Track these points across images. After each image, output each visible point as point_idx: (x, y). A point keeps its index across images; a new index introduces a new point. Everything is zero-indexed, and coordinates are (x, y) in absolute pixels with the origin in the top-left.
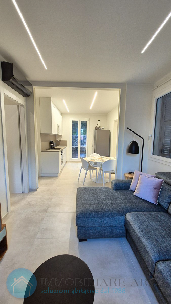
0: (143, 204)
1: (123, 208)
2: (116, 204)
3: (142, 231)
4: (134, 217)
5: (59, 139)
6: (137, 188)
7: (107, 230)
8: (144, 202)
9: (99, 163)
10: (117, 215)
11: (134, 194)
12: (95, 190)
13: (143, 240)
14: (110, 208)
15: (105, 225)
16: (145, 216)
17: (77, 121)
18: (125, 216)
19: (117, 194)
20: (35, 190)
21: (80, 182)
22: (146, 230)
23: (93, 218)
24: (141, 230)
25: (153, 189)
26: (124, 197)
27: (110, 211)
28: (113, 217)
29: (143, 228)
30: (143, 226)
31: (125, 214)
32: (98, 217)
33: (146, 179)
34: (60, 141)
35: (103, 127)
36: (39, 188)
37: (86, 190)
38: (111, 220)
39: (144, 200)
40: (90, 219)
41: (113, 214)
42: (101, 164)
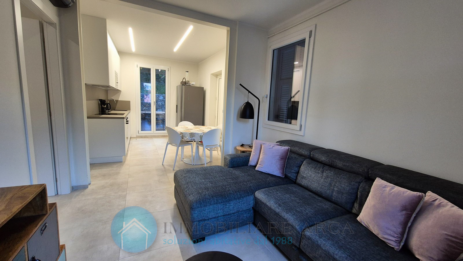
0: (270, 179)
1: (250, 187)
2: (240, 183)
3: (280, 205)
4: (265, 194)
5: (114, 98)
6: (260, 161)
7: (232, 218)
8: (270, 177)
9: (198, 134)
10: (245, 196)
11: (256, 169)
12: (205, 170)
13: (283, 214)
14: (235, 188)
15: (231, 212)
16: (277, 191)
17: (149, 70)
18: (254, 195)
19: (237, 172)
20: (85, 187)
21: (165, 166)
22: (283, 203)
23: (215, 205)
24: (278, 205)
25: (279, 159)
26: (246, 174)
27: (236, 192)
28: (241, 199)
29: (280, 203)
30: (279, 200)
31: (253, 193)
32: (222, 203)
33: (270, 148)
34: (117, 101)
35: (193, 83)
36: (92, 183)
37: (191, 172)
38: (238, 204)
39: (269, 174)
40: (211, 207)
41: (240, 195)
42: (201, 136)
